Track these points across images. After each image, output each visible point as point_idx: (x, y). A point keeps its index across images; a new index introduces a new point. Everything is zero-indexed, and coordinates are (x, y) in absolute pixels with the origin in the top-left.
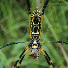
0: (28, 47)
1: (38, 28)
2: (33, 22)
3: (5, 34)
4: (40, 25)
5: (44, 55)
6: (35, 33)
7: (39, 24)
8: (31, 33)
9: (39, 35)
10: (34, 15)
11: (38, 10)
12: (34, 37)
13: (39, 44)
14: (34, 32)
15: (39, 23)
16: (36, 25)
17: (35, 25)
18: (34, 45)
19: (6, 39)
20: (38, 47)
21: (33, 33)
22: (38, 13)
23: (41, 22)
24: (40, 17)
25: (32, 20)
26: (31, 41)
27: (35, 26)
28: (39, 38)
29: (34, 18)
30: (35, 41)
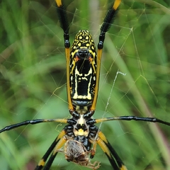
0: (63, 132)
1: (90, 84)
2: (75, 69)
3: (13, 87)
4: (95, 75)
5: (106, 153)
6: (80, 97)
7: (90, 72)
8: (72, 95)
9: (92, 100)
10: (77, 51)
11: (87, 38)
12: (78, 107)
13: (91, 125)
14: (79, 94)
15: (91, 69)
16: (83, 76)
17: (81, 75)
18: (79, 127)
19: (14, 98)
20: (90, 132)
21: (76, 96)
22: (88, 45)
23: (96, 68)
24: (94, 54)
25: (74, 63)
26: (72, 117)
27: (81, 77)
28: (93, 108)
29: (78, 57)
30: (82, 116)
